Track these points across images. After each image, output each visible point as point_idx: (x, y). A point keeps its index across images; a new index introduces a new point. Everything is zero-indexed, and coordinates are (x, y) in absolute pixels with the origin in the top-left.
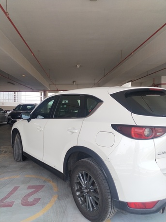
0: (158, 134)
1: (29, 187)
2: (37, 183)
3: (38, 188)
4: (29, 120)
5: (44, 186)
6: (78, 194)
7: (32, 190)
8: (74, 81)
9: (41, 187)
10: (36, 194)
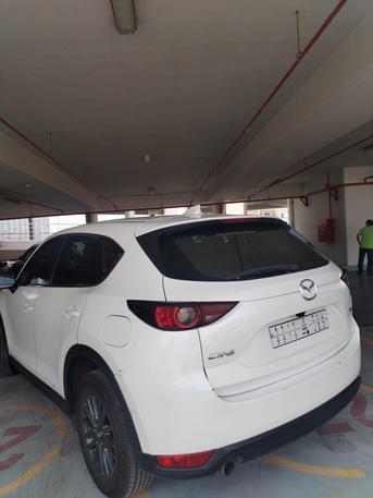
0: (208, 317)
1: (10, 432)
2: (28, 422)
3: (24, 433)
4: (13, 289)
5: (40, 426)
6: (89, 441)
7: (13, 437)
8: (150, 189)
9: (34, 429)
10: (18, 445)
